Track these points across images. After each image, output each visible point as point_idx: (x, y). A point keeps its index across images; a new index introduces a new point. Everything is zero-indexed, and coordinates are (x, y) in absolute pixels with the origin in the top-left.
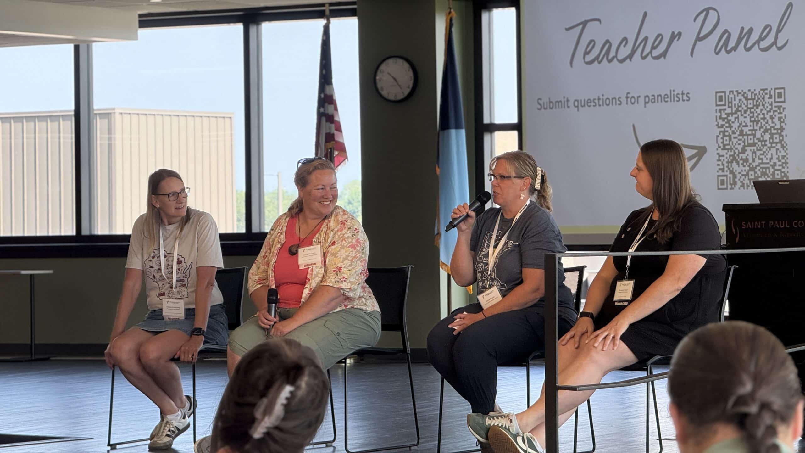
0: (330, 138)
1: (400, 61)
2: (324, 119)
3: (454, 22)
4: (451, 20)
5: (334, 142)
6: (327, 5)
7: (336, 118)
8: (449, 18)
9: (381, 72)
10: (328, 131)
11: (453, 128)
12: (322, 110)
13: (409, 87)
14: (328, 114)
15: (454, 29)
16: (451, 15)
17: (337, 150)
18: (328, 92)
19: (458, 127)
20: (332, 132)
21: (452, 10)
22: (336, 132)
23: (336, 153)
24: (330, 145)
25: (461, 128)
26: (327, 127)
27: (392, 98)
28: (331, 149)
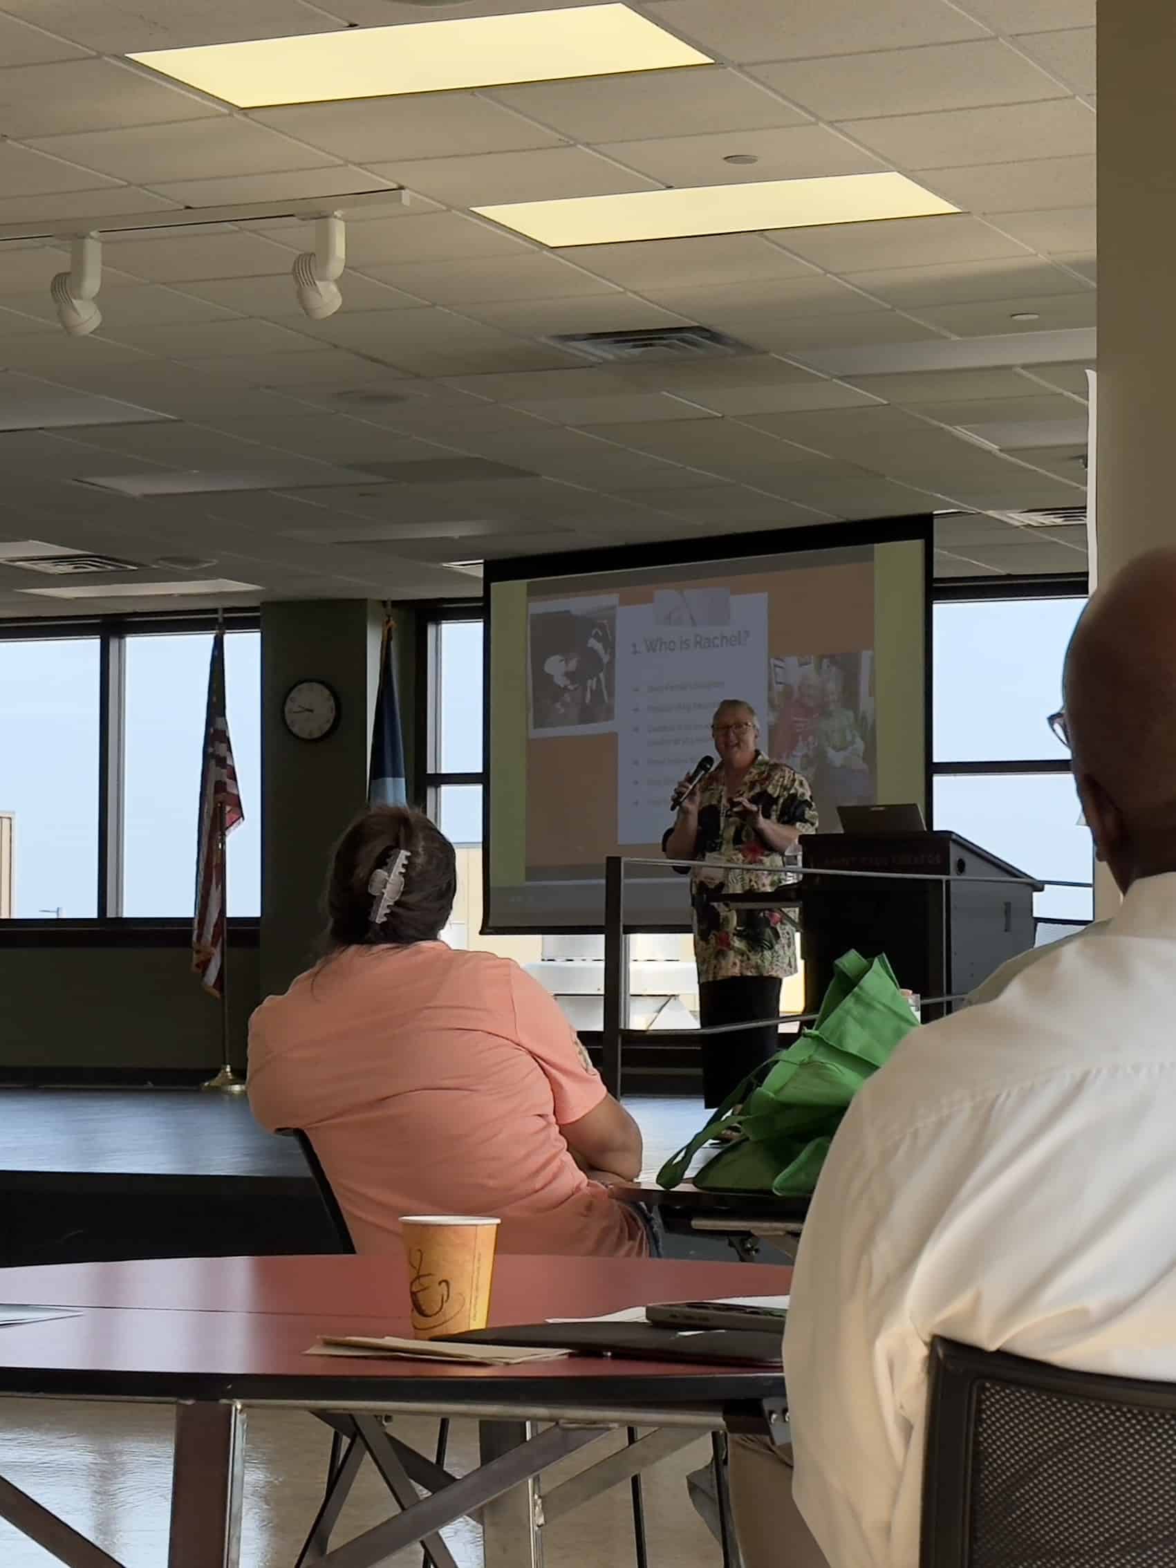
0: (220, 787)
1: (317, 686)
2: (213, 762)
3: (394, 635)
4: (389, 630)
5: (224, 794)
6: (220, 612)
7: (229, 762)
8: (387, 628)
9: (291, 700)
10: (219, 779)
11: (389, 777)
12: (210, 750)
13: (328, 721)
14: (219, 755)
15: (393, 644)
16: (390, 624)
17: (229, 805)
18: (219, 726)
19: (396, 775)
20: (223, 780)
21: (391, 618)
22: (228, 781)
23: (228, 808)
24: (221, 797)
25: (399, 776)
26: (217, 773)
27: (305, 735)
28: (221, 803)
